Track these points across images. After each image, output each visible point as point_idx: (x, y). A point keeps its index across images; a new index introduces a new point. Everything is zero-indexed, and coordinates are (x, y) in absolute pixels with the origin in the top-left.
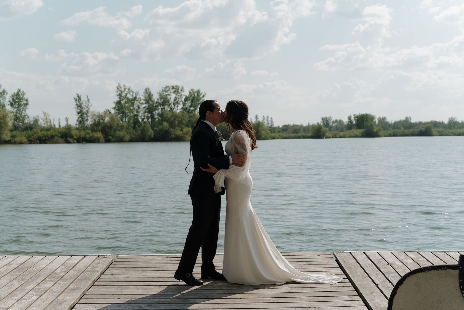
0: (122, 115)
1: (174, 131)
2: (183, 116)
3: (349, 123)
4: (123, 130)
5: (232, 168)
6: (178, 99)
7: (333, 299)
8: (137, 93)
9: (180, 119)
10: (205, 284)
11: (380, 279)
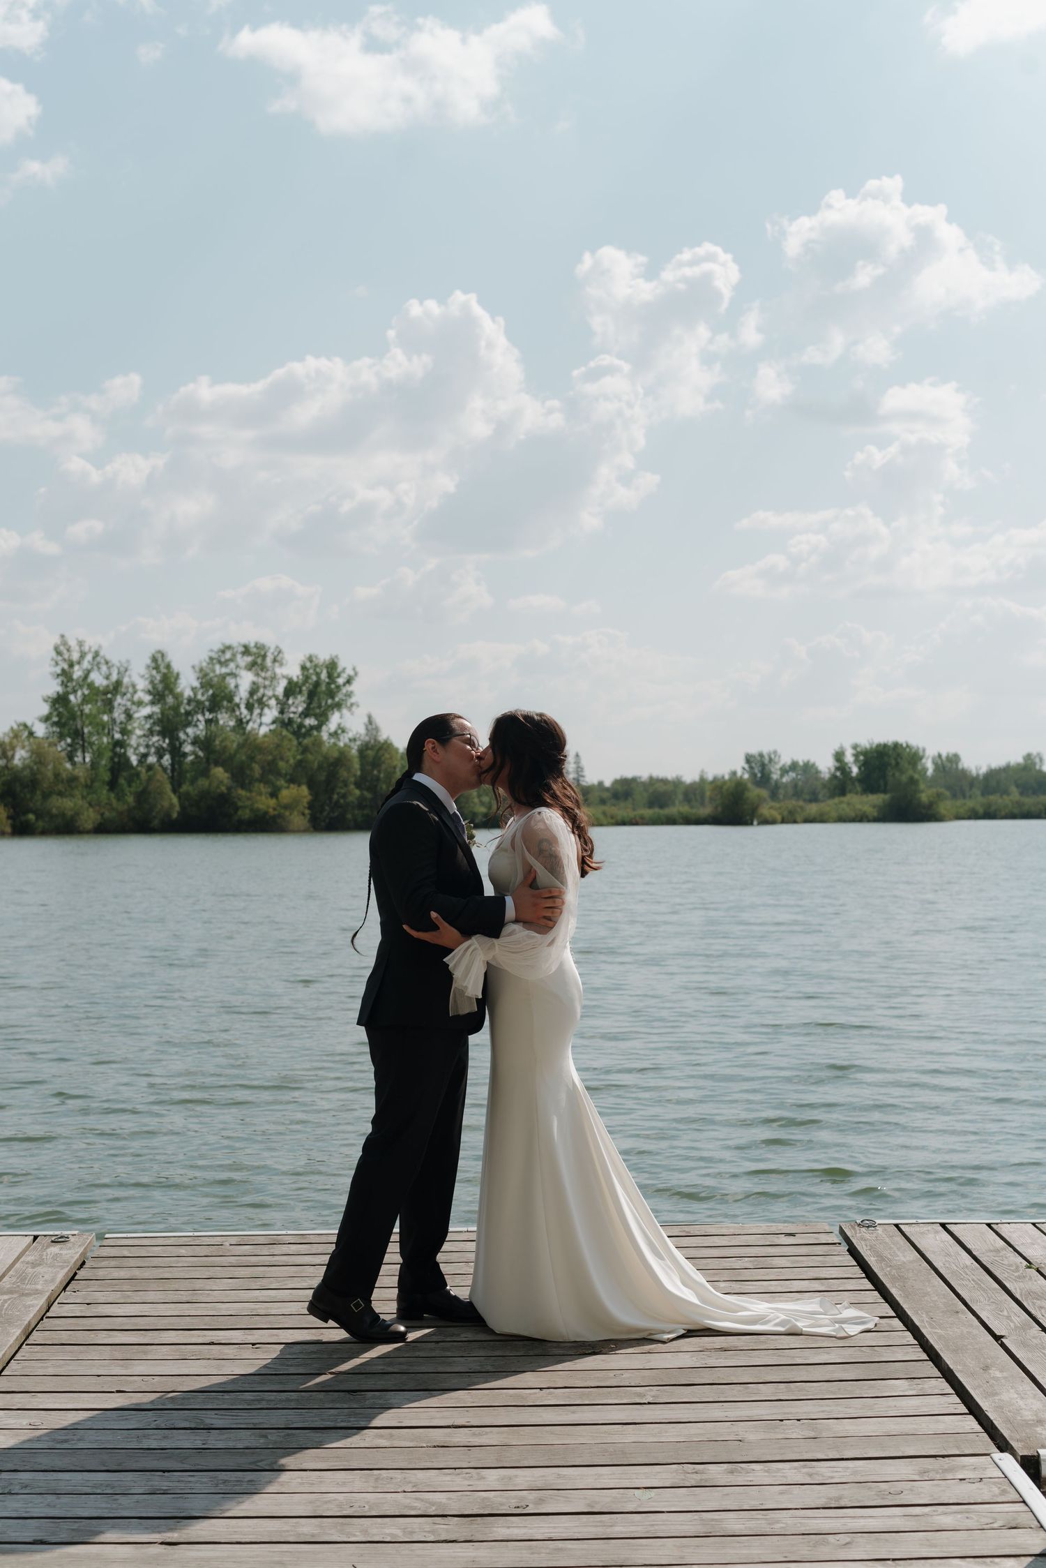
0: (73, 740)
1: (248, 799)
2: (278, 746)
3: (838, 774)
4: (77, 792)
5: (510, 934)
6: (262, 691)
7: (857, 1389)
8: (122, 669)
9: (270, 758)
10: (412, 1336)
11: (1008, 1317)
